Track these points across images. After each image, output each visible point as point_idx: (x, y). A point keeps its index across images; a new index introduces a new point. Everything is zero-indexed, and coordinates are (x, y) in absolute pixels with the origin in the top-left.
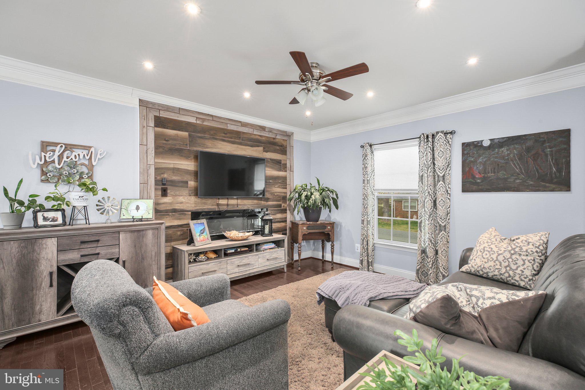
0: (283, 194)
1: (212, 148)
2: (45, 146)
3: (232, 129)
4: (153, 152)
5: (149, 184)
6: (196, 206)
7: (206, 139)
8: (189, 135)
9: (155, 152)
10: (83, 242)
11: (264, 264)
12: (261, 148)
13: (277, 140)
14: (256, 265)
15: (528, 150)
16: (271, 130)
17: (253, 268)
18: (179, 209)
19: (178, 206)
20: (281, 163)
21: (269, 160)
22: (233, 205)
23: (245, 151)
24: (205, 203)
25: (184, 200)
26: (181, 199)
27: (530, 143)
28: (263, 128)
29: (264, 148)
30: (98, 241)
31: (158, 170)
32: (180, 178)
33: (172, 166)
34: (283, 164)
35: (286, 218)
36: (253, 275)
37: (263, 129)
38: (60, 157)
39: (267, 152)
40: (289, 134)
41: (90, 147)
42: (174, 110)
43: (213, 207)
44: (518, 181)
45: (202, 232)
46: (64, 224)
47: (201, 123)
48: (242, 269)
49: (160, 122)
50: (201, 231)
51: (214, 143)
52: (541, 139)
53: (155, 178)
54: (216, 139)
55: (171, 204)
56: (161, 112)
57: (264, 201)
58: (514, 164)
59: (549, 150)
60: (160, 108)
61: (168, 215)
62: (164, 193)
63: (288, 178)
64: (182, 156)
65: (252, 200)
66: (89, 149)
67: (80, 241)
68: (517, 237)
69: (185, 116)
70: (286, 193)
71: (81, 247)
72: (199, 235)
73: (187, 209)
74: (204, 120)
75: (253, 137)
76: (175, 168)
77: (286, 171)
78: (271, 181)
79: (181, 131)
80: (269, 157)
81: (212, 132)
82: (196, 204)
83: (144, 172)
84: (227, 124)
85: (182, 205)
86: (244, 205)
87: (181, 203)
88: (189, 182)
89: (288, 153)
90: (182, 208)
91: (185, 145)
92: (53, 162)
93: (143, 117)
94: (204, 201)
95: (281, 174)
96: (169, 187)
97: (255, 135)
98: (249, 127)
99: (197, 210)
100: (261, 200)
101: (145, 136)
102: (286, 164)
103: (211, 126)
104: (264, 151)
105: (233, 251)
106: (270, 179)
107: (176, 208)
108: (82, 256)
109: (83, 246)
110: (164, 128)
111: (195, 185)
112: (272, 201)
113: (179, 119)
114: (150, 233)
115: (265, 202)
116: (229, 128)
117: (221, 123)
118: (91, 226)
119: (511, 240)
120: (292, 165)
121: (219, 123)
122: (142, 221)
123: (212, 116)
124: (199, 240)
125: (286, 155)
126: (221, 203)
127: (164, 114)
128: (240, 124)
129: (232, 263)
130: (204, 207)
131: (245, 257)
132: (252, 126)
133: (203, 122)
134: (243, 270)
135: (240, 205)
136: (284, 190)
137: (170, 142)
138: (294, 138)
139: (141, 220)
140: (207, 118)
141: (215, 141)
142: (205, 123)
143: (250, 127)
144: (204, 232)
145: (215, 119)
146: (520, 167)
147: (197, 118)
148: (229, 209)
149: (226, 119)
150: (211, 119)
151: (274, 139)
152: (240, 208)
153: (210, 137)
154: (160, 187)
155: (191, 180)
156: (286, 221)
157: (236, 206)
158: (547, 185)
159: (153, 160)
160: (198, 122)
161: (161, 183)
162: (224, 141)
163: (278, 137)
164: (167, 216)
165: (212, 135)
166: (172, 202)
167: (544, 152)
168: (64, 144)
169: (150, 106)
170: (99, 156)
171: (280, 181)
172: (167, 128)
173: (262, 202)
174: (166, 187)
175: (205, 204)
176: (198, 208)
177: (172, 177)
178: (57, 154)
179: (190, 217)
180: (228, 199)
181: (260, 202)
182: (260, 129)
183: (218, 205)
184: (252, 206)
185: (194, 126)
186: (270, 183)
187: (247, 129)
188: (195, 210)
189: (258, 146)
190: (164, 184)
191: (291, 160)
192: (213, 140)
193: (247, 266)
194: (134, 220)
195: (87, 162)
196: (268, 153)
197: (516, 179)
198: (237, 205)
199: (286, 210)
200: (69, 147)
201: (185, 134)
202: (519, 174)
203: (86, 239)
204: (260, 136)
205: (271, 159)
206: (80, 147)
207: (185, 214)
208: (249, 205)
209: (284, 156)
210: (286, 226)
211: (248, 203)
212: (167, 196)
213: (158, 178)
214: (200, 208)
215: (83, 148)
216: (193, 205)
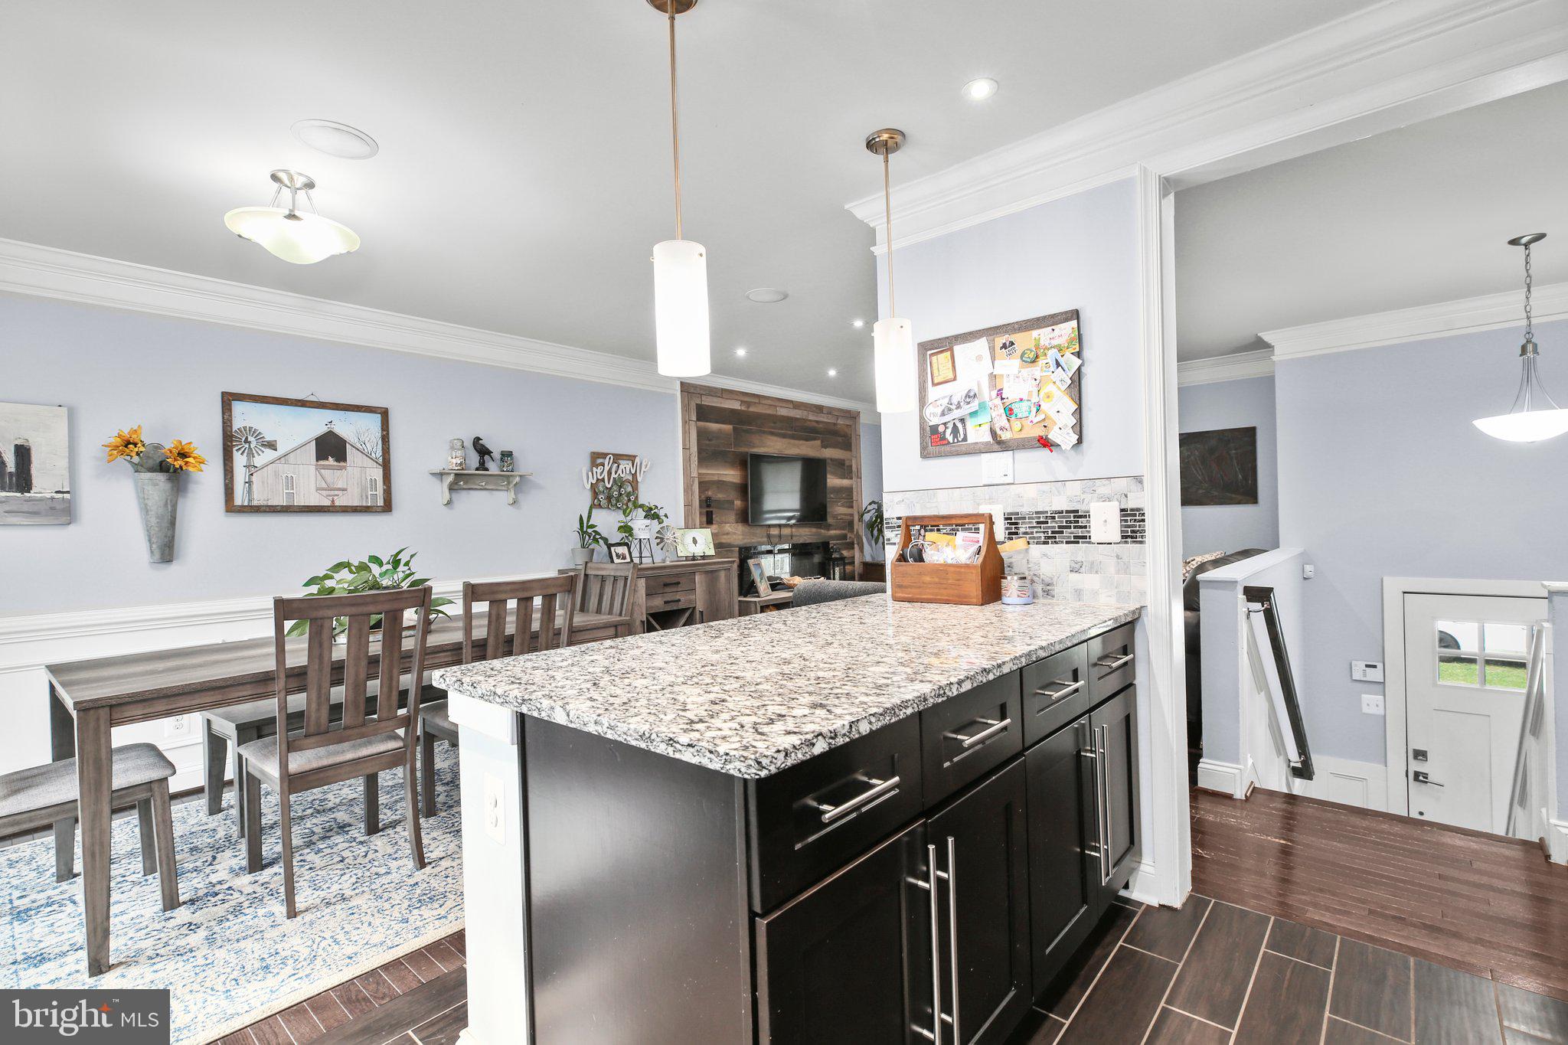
0: (849, 517)
2: (596, 458)
3: (782, 414)
4: (696, 458)
5: (694, 505)
8: (735, 429)
9: (699, 458)
10: (666, 585)
12: (818, 442)
13: (839, 427)
15: (1212, 451)
16: (830, 411)
18: (726, 543)
19: (725, 539)
20: (844, 465)
21: (829, 461)
22: (788, 536)
23: (798, 448)
24: (755, 532)
25: (730, 530)
26: (728, 528)
27: (1213, 442)
28: (819, 409)
29: (822, 442)
30: (678, 583)
31: (704, 485)
32: (725, 496)
33: (716, 478)
34: (847, 466)
35: (854, 557)
38: (609, 473)
39: (826, 447)
40: (854, 416)
41: (635, 457)
43: (763, 540)
44: (1200, 491)
45: (761, 577)
47: (746, 409)
49: (704, 413)
50: (760, 575)
51: (761, 440)
52: (1226, 438)
53: (700, 497)
54: (764, 432)
55: (717, 535)
56: (704, 398)
57: (824, 529)
58: (1196, 469)
59: (1234, 452)
60: (702, 392)
62: (710, 519)
63: (854, 490)
64: (726, 462)
65: (810, 529)
66: (633, 459)
67: (662, 583)
68: (1192, 558)
69: (729, 400)
70: (852, 515)
71: (665, 591)
72: (760, 581)
73: (734, 543)
74: (749, 404)
75: (808, 424)
76: (720, 481)
77: (852, 478)
78: (832, 496)
79: (725, 424)
80: (829, 456)
81: (759, 423)
82: (743, 534)
83: (688, 489)
84: (776, 407)
85: (729, 537)
86: (800, 536)
87: (728, 534)
88: (735, 502)
89: (853, 447)
90: (729, 541)
91: (729, 445)
92: (603, 480)
93: (685, 408)
94: (752, 530)
95: (845, 482)
96: (714, 510)
97: (810, 421)
98: (802, 408)
99: (745, 544)
100: (821, 528)
101: (687, 435)
102: (851, 466)
103: (758, 413)
104: (822, 447)
106: (832, 493)
107: (723, 541)
108: (666, 602)
109: (668, 589)
110: (707, 421)
111: (743, 506)
112: (835, 529)
113: (723, 406)
114: (722, 574)
115: (826, 532)
116: (779, 413)
118: (656, 565)
119: (1186, 562)
120: (859, 467)
121: (767, 406)
122: (694, 560)
123: (758, 397)
124: (761, 588)
125: (851, 451)
126: (773, 533)
127: (708, 401)
128: (791, 406)
130: (754, 541)
132: (806, 407)
133: (748, 407)
135: (796, 536)
136: (849, 511)
137: (713, 442)
138: (861, 421)
139: (704, 557)
140: (753, 401)
141: (763, 435)
142: (752, 409)
143: (804, 408)
144: (763, 577)
145: (762, 401)
146: (1202, 474)
147: (741, 401)
149: (774, 400)
150: (758, 401)
151: (835, 424)
152: (795, 540)
153: (757, 430)
154: (705, 510)
155: (737, 499)
156: (854, 563)
157: (791, 538)
158: (1234, 496)
159: (696, 471)
160: (743, 408)
161: (705, 504)
162: (772, 434)
163: (840, 421)
165: (760, 427)
166: (718, 533)
167: (1229, 455)
168: (613, 454)
169: (692, 391)
170: (643, 469)
171: (844, 495)
172: (710, 422)
173: (822, 531)
174: (711, 510)
175: (754, 535)
176: (746, 541)
177: (716, 495)
178: (607, 468)
179: (737, 556)
180: (780, 526)
181: (818, 530)
183: (769, 536)
184: (810, 538)
185: (739, 413)
186: (832, 498)
187: (800, 412)
188: (743, 544)
189: (814, 439)
190: (708, 506)
191: (858, 458)
192: (761, 435)
194: (694, 558)
195: (630, 478)
196: (828, 449)
197: (1198, 489)
198: (792, 536)
199: (853, 544)
200: (618, 458)
201: (728, 428)
202: (1201, 482)
203: (668, 581)
204: (817, 422)
205: (831, 459)
206: (625, 458)
207: (732, 551)
209: (849, 453)
210: (854, 571)
211: (805, 533)
212: (712, 523)
213: (703, 497)
215: (628, 458)
216: (741, 537)
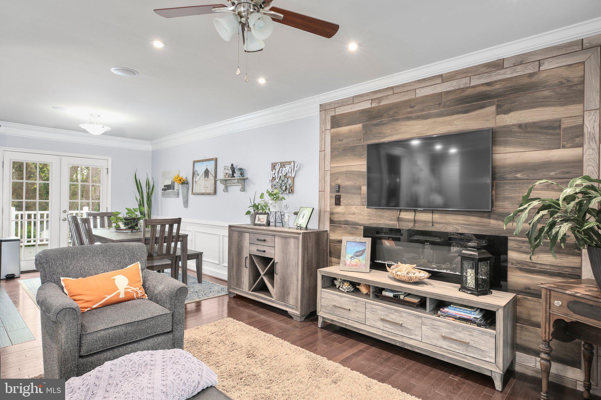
1: (391, 135)
2: (274, 166)
3: (424, 95)
4: (330, 156)
5: (326, 191)
6: (369, 219)
7: (384, 124)
8: (364, 126)
9: (331, 156)
10: (258, 240)
11: (435, 342)
13: (543, 75)
14: (416, 335)
17: (410, 337)
18: (351, 221)
19: (350, 218)
20: (559, 127)
21: (516, 129)
22: (425, 222)
23: (451, 125)
24: (381, 215)
25: (356, 211)
26: (353, 209)
29: (498, 107)
31: (333, 176)
32: (352, 183)
33: (345, 169)
34: (568, 128)
35: (580, 268)
36: (409, 348)
37: (494, 68)
39: (507, 112)
40: (597, 42)
42: (348, 102)
43: (392, 222)
45: (358, 254)
46: (268, 224)
47: (377, 105)
48: (389, 327)
49: (337, 121)
50: (357, 252)
51: (394, 128)
53: (331, 185)
54: (398, 120)
55: (343, 214)
56: (337, 109)
57: (497, 219)
60: (336, 106)
61: (341, 227)
62: (338, 202)
63: (587, 163)
64: (355, 155)
65: (465, 217)
66: (291, 163)
67: (257, 238)
69: (359, 104)
71: (258, 243)
72: (352, 257)
73: (360, 222)
74: (380, 99)
75: (469, 92)
76: (348, 171)
77: (579, 145)
78: (519, 175)
79: (355, 125)
80: (514, 122)
81: (391, 113)
82: (369, 216)
83: (322, 179)
84: (415, 89)
85: (354, 216)
86: (446, 224)
87: (354, 214)
89: (590, 94)
90: (354, 220)
91: (358, 141)
93: (322, 121)
94: (380, 212)
95: (559, 154)
96: (342, 194)
97: (474, 87)
98: (459, 77)
99: (371, 224)
100: (489, 217)
101: (323, 141)
102: (580, 127)
103: (390, 104)
104: (500, 113)
105: (391, 295)
106: (517, 171)
108: (257, 250)
110: (339, 127)
113: (353, 110)
115: (501, 222)
116: (419, 95)
117: (406, 93)
121: (402, 94)
123: (392, 88)
124: (348, 262)
125: (581, 102)
126: (404, 217)
127: (340, 111)
128: (439, 81)
129: (374, 311)
130: (380, 222)
131: (396, 311)
132: (465, 73)
133: (380, 102)
134: (390, 330)
135: (438, 223)
137: (344, 142)
140: (386, 94)
141: (397, 123)
142: (383, 103)
143: (462, 76)
144: (361, 255)
145: (396, 91)
147: (372, 100)
148: (416, 229)
149: (413, 84)
150: (391, 93)
151: (532, 75)
152: (438, 228)
153: (389, 120)
154: (334, 195)
155: (364, 185)
157: (431, 224)
159: (329, 166)
160: (374, 105)
161: (335, 190)
162: (410, 118)
163: (548, 65)
164: (340, 229)
165: (392, 117)
166: (345, 212)
169: (329, 108)
170: (295, 169)
171: (552, 174)
172: (342, 126)
173: (493, 222)
174: (339, 194)
175: (381, 217)
176: (371, 222)
177: (345, 183)
179: (362, 233)
180: (415, 211)
181: (486, 220)
182: (487, 71)
183: (399, 219)
184: (466, 228)
185: (369, 111)
186: (518, 179)
187: (454, 83)
188: (369, 224)
189: (483, 107)
190: (338, 191)
192: (394, 123)
193: (399, 328)
196: (512, 114)
198: (433, 223)
200: (282, 164)
201: (359, 126)
204: (488, 84)
205: (520, 126)
206: (287, 164)
207: (357, 228)
208: (458, 224)
209: (572, 107)
211: (455, 221)
212: (340, 205)
213: (333, 184)
214: (375, 222)
216: (367, 218)
